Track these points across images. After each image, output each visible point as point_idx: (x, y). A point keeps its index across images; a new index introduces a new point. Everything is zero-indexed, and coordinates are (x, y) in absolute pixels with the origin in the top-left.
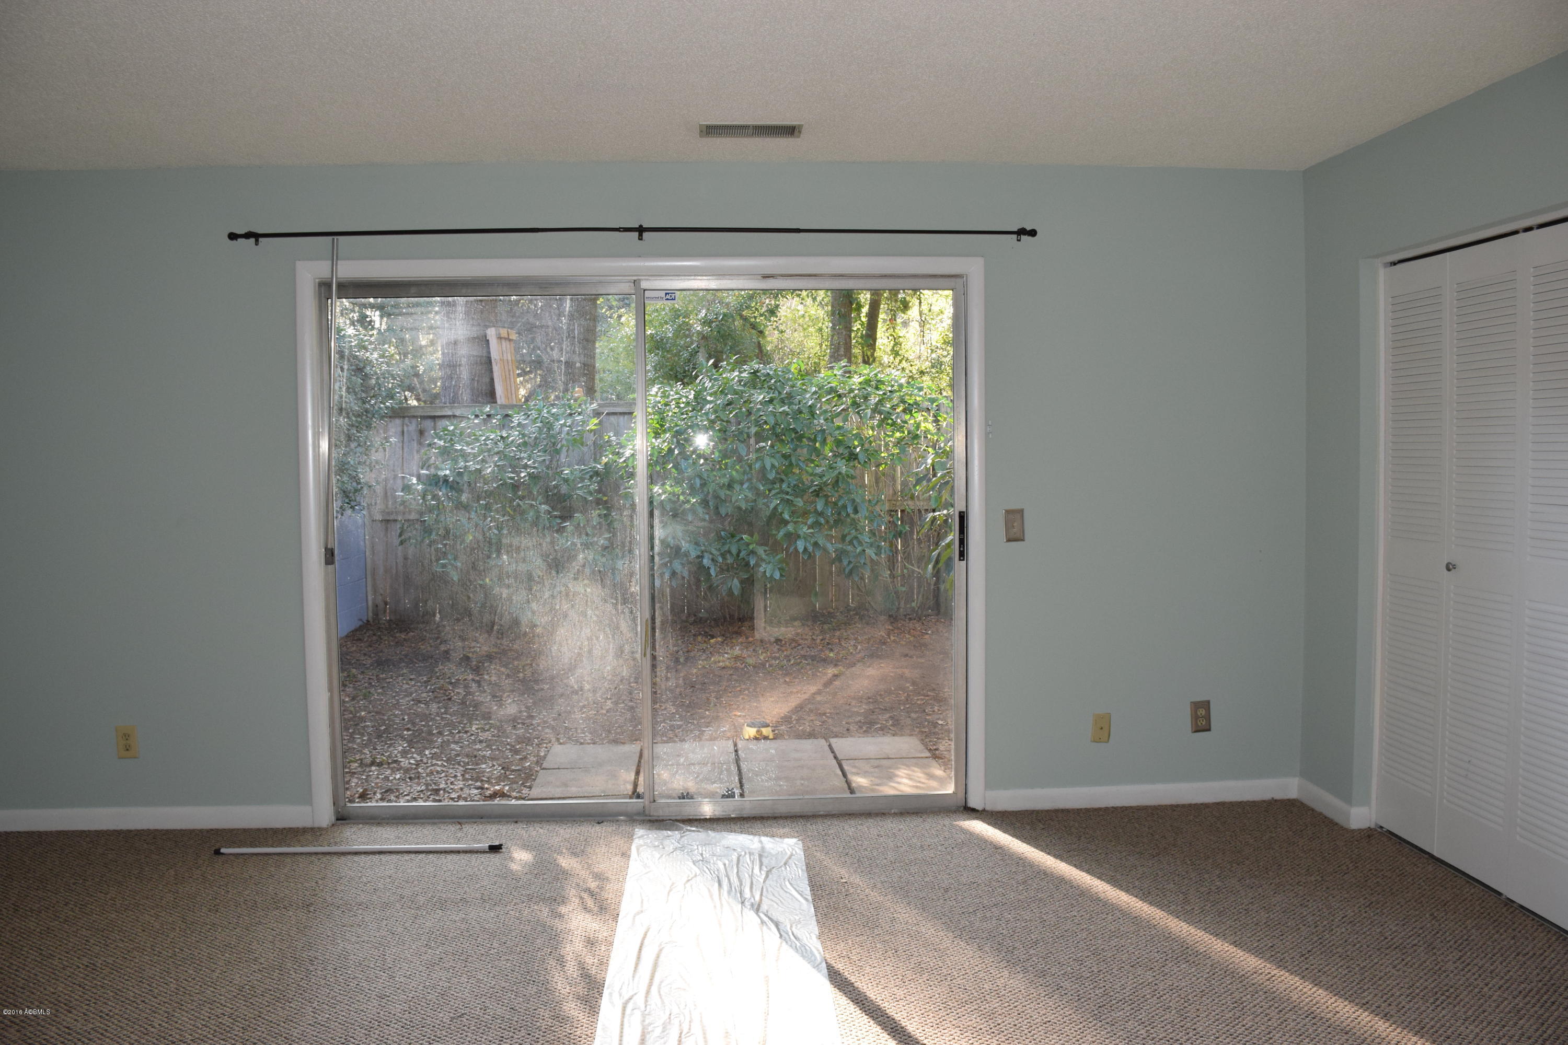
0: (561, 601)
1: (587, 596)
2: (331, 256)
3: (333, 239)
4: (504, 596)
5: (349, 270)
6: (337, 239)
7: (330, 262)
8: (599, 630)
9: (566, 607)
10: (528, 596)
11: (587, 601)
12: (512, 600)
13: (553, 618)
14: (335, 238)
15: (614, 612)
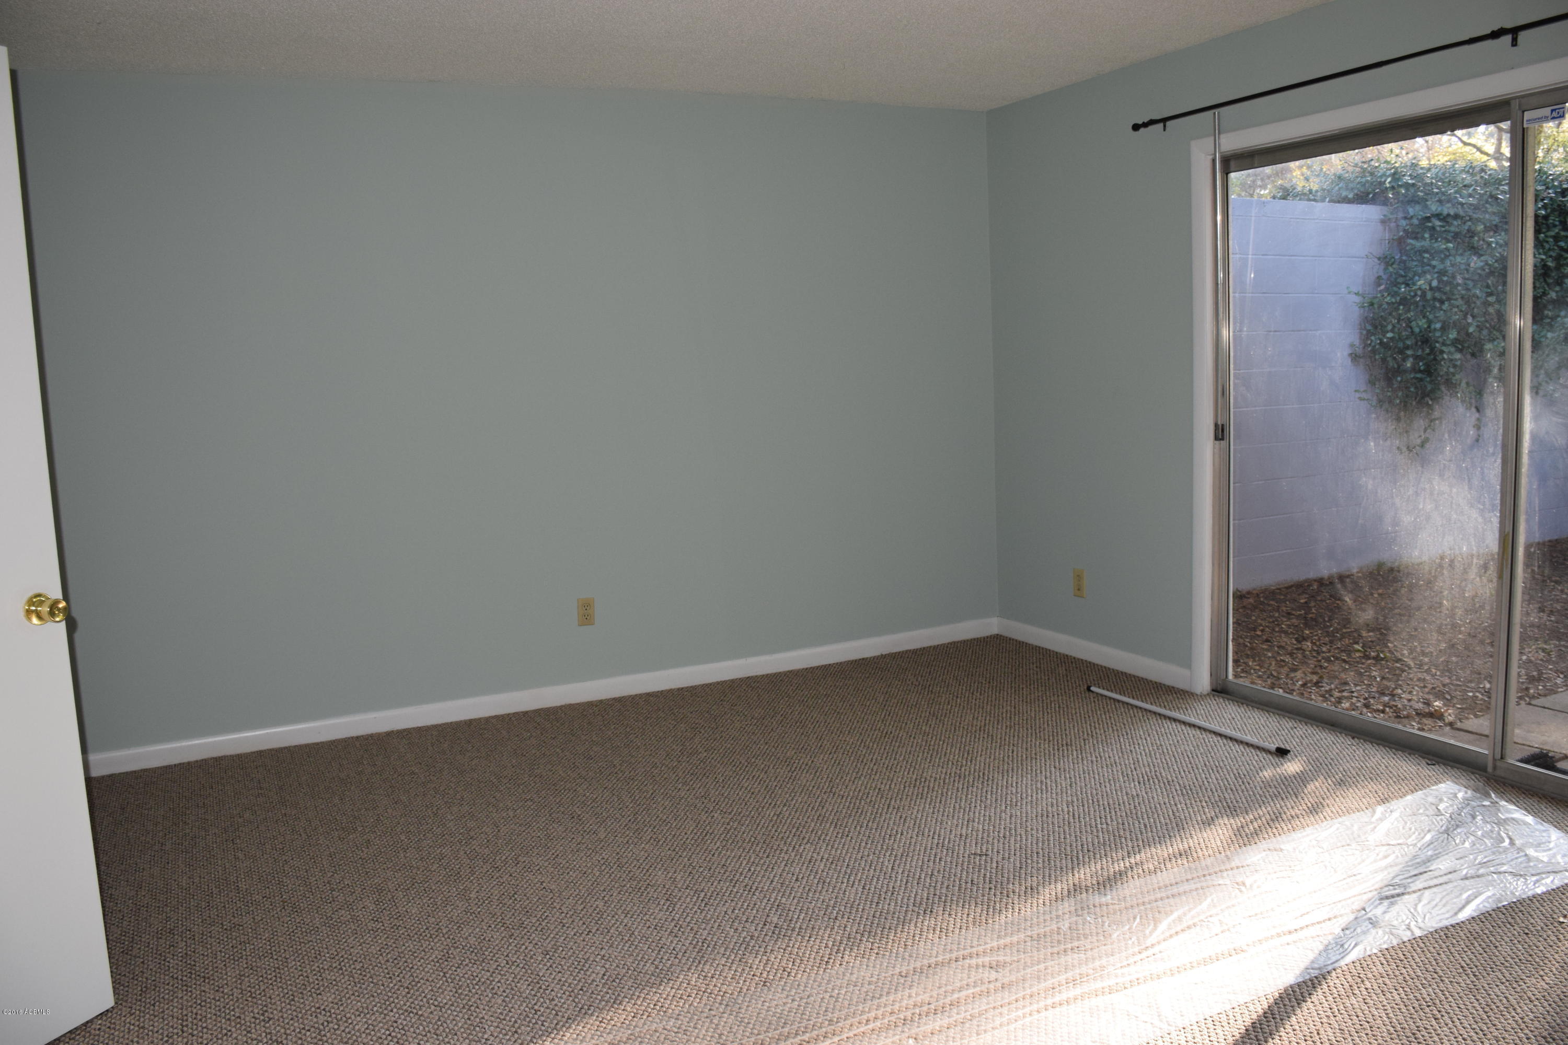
0: (1425, 498)
1: (1452, 497)
2: (1212, 131)
3: (1215, 113)
4: (1370, 487)
5: (1232, 142)
6: (1219, 113)
7: (1212, 138)
8: (1462, 539)
9: (1429, 507)
10: (1392, 490)
11: (1452, 503)
12: (1377, 493)
13: (1415, 519)
14: (1217, 111)
15: (1480, 520)
